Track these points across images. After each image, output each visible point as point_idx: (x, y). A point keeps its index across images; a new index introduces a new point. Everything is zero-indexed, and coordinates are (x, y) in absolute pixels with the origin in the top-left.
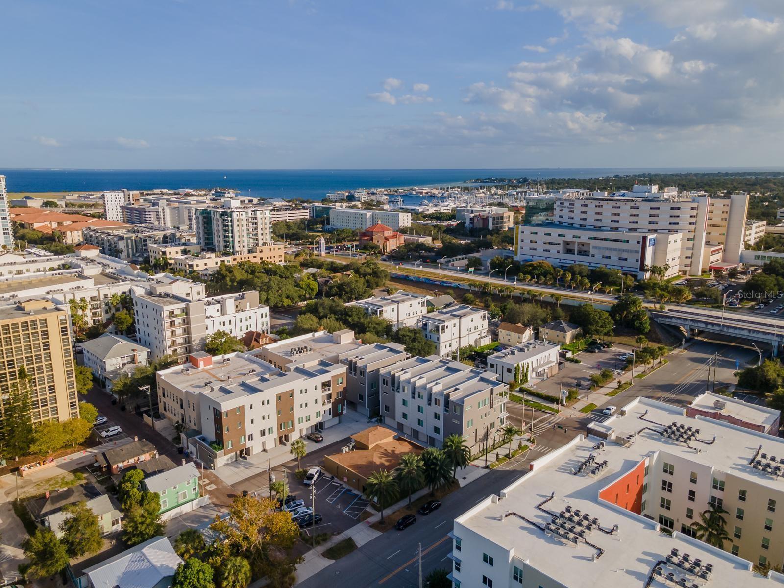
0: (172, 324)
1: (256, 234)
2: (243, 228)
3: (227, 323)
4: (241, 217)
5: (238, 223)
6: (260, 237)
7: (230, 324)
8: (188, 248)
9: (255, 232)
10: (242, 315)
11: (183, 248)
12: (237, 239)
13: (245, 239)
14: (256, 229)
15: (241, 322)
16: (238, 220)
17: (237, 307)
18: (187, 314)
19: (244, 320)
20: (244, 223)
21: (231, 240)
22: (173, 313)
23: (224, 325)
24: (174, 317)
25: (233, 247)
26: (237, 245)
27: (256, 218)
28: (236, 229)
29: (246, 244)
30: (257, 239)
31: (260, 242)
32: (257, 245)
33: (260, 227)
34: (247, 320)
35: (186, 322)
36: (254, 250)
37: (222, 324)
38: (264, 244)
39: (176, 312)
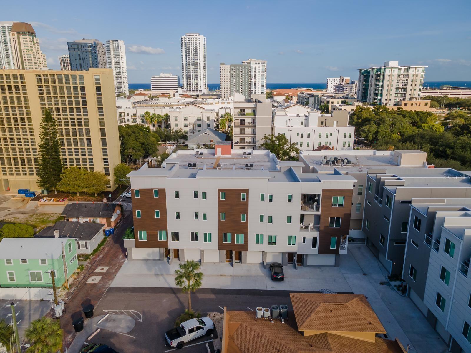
0: (242, 122)
1: (405, 89)
2: (392, 83)
3: (305, 135)
4: (393, 73)
5: (388, 79)
6: (408, 92)
7: (309, 137)
8: (347, 100)
9: (405, 87)
10: (324, 130)
11: (343, 100)
12: (384, 92)
13: (393, 93)
14: (406, 85)
15: (320, 137)
16: (389, 76)
17: (322, 123)
18: (255, 114)
19: (324, 136)
20: (395, 79)
21: (380, 93)
22: (244, 111)
23: (302, 137)
24: (244, 114)
25: (381, 100)
26: (384, 97)
27: (407, 75)
28: (386, 83)
29: (392, 98)
30: (405, 94)
31: (408, 97)
32: (404, 99)
33: (409, 83)
34: (327, 136)
35: (254, 122)
36: (400, 103)
37: (300, 135)
38: (411, 99)
39: (247, 111)
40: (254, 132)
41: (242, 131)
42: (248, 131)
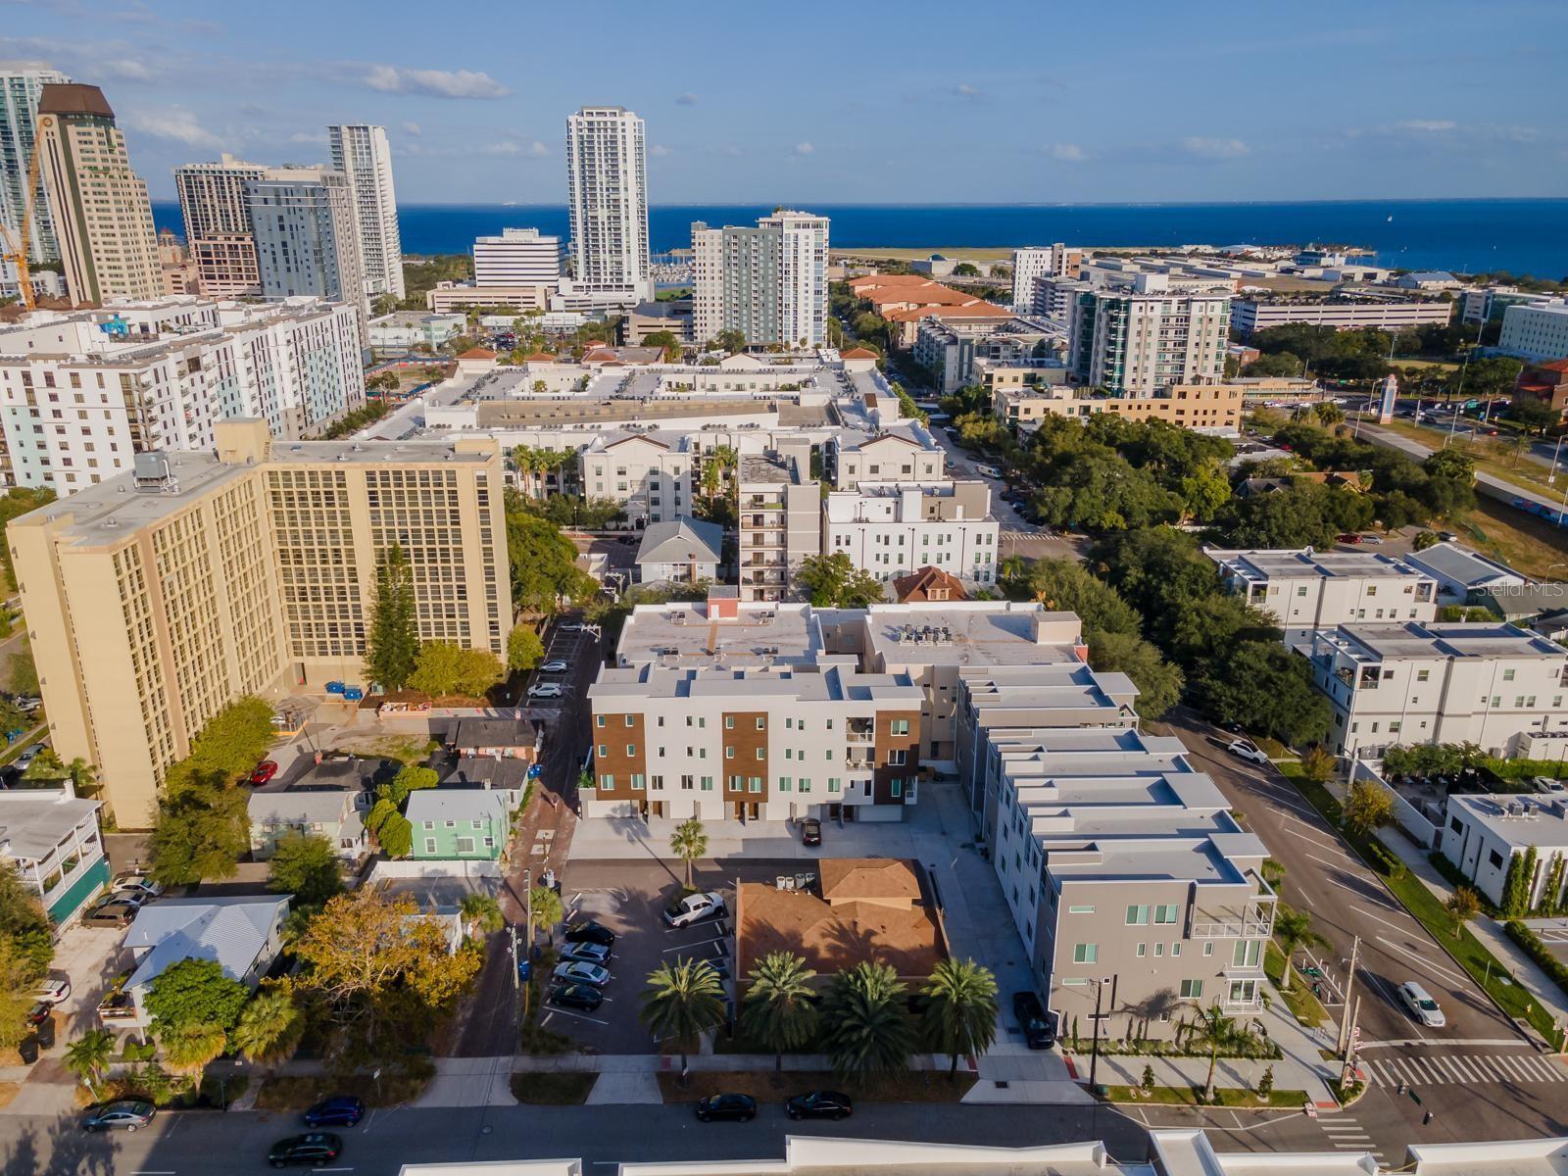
0: (758, 520)
1: (1183, 355)
2: (1149, 340)
3: (894, 540)
4: (1149, 314)
5: (1139, 328)
6: (1190, 362)
9: (1181, 349)
10: (935, 529)
11: (1029, 371)
12: (1130, 362)
13: (1151, 364)
14: (1184, 343)
15: (926, 542)
16: (1140, 320)
17: (932, 510)
18: (785, 507)
19: (934, 540)
20: (1155, 328)
21: (1118, 363)
22: (761, 499)
23: (887, 543)
24: (762, 507)
25: (1121, 380)
26: (1129, 375)
27: (1187, 319)
28: (1133, 339)
29: (1150, 376)
30: (1182, 367)
31: (1188, 374)
32: (1180, 381)
33: (1192, 338)
34: (940, 542)
35: (783, 521)
36: (1168, 391)
37: (882, 539)
38: (1196, 380)
39: (768, 499)
40: (783, 540)
41: (758, 539)
42: (771, 537)
